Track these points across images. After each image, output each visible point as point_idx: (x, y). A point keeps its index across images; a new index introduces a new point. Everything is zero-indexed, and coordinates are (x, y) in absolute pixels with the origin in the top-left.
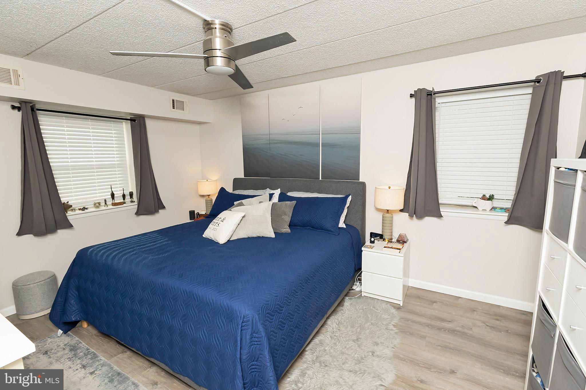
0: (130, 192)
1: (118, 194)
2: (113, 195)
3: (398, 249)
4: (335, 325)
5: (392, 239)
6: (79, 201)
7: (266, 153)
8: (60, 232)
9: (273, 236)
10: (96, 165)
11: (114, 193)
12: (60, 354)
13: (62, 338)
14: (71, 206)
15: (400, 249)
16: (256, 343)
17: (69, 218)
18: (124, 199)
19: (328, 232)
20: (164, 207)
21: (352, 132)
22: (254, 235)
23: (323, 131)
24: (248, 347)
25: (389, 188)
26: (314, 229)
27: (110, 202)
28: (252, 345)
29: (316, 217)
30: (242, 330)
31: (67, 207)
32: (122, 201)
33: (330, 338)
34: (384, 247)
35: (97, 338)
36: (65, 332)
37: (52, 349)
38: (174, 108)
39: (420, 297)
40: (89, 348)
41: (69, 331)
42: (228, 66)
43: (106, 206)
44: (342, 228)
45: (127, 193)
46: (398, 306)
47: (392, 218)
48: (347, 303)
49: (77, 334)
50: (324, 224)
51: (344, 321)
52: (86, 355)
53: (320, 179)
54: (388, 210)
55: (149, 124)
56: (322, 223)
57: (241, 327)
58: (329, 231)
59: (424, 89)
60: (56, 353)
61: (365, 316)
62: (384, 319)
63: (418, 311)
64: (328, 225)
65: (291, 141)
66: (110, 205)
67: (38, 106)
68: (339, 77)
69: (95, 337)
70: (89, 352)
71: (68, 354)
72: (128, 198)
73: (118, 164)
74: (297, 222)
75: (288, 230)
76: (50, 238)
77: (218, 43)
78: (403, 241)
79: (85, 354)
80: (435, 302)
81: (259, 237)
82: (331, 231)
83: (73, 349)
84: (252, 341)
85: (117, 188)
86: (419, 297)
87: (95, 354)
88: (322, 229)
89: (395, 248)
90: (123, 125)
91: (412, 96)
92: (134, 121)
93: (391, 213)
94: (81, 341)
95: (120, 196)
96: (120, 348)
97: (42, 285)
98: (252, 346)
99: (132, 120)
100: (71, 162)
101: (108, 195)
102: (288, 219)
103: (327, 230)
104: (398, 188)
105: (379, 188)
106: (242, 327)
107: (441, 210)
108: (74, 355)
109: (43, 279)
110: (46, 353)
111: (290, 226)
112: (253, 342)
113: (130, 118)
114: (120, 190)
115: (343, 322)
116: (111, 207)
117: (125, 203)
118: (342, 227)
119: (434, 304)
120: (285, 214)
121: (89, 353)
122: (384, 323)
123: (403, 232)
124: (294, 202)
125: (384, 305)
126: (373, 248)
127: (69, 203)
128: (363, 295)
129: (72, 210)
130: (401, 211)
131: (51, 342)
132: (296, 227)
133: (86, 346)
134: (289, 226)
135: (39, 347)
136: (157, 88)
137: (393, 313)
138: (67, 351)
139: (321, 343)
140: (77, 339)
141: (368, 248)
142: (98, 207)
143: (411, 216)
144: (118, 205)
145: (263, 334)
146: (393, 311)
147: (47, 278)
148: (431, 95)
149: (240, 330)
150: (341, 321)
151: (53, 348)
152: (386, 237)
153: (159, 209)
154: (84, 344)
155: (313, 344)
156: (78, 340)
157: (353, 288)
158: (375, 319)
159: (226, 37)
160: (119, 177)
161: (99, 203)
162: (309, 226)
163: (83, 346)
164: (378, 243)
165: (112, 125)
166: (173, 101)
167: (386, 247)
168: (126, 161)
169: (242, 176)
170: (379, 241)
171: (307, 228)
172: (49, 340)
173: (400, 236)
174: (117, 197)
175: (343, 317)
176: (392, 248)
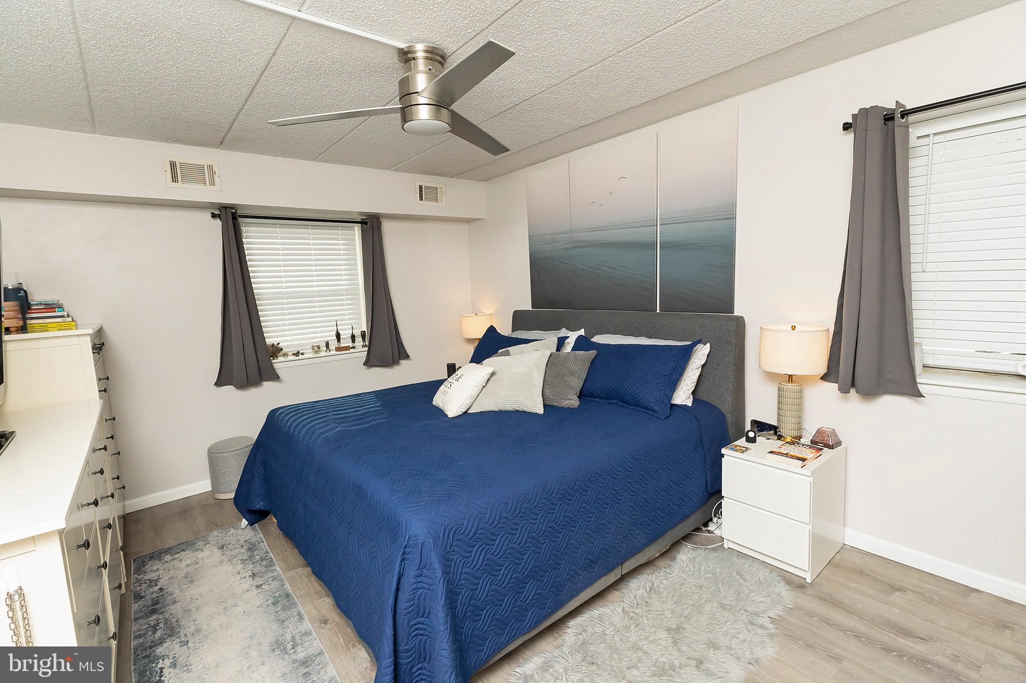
0: (362, 332)
1: (346, 334)
2: (338, 336)
3: (799, 458)
4: (641, 593)
5: (800, 438)
6: (296, 343)
7: (565, 265)
8: (265, 384)
9: (540, 410)
10: (318, 291)
11: (341, 332)
12: (235, 552)
13: (246, 530)
14: (282, 349)
15: (803, 460)
16: (426, 586)
17: (276, 366)
18: (353, 341)
19: (647, 411)
20: (407, 357)
21: (719, 217)
22: (509, 407)
23: (662, 219)
24: (410, 590)
25: (793, 328)
26: (624, 405)
27: (334, 344)
28: (420, 588)
29: (628, 381)
30: (403, 560)
31: (276, 351)
32: (351, 345)
33: (621, 614)
34: (771, 452)
35: (283, 539)
36: (251, 524)
37: (229, 544)
38: (421, 199)
39: (866, 572)
40: (269, 550)
41: (257, 523)
42: (436, 118)
43: (328, 351)
44: (683, 407)
45: (357, 333)
46: (798, 581)
47: (801, 391)
48: (685, 555)
49: (264, 530)
50: (641, 396)
51: (665, 589)
52: (262, 559)
53: (658, 311)
54: (790, 376)
55: (387, 227)
56: (638, 393)
57: (402, 555)
58: (649, 410)
59: (875, 108)
60: (231, 550)
61: (713, 588)
62: (754, 601)
63: (847, 601)
64: (650, 398)
65: (606, 242)
66: (333, 350)
67: (240, 212)
68: (692, 110)
69: (281, 537)
70: (267, 556)
71: (244, 555)
72: (359, 340)
73: (347, 290)
74: (596, 390)
75: (574, 402)
76: (253, 392)
77: (422, 82)
78: (824, 444)
79: (261, 557)
80: (900, 589)
81: (518, 411)
82: (653, 411)
83: (252, 548)
84: (420, 582)
85: (344, 325)
86: (861, 572)
87: (272, 561)
88: (638, 406)
89: (792, 457)
90: (354, 230)
91: (847, 127)
92: (366, 223)
93: (798, 383)
94: (264, 539)
95: (347, 338)
96: (300, 560)
97: (238, 455)
98: (420, 591)
99: (363, 223)
100: (286, 287)
101: (331, 336)
102: (577, 383)
103: (646, 408)
104: (816, 329)
105: (768, 330)
106: (404, 554)
107: (918, 380)
108: (249, 556)
109: (239, 448)
110: (222, 547)
111: (581, 396)
112: (422, 584)
113: (361, 219)
114: (349, 329)
115: (661, 590)
116: (334, 352)
117: (354, 348)
118: (684, 403)
119: (897, 593)
120: (572, 374)
121: (267, 558)
122: (748, 609)
123: (827, 424)
124: (592, 353)
125: (763, 574)
126: (747, 453)
127: (280, 345)
128: (725, 546)
129: (284, 355)
130: (824, 378)
131: (233, 534)
132: (593, 399)
133: (268, 547)
134: (578, 397)
135: (219, 538)
136: (395, 170)
137: (779, 595)
138: (243, 550)
139: (601, 619)
140: (261, 535)
141: (736, 451)
142: (316, 352)
143: (844, 390)
144: (342, 350)
145: (439, 574)
146: (782, 588)
147: (244, 446)
148: (892, 119)
149: (400, 558)
150: (659, 587)
151: (232, 543)
152: (788, 431)
153: (400, 359)
154: (265, 543)
155: (586, 619)
156: (261, 538)
157: (709, 529)
158: (732, 599)
159: (430, 69)
160: (348, 309)
161: (319, 347)
162: (616, 398)
163: (263, 547)
164: (764, 442)
165: (340, 232)
166: (421, 187)
167: (774, 452)
168: (358, 285)
169: (529, 307)
170: (769, 439)
171: (612, 402)
172: (232, 531)
173: (819, 432)
174: (344, 338)
175: (664, 581)
176: (787, 455)
